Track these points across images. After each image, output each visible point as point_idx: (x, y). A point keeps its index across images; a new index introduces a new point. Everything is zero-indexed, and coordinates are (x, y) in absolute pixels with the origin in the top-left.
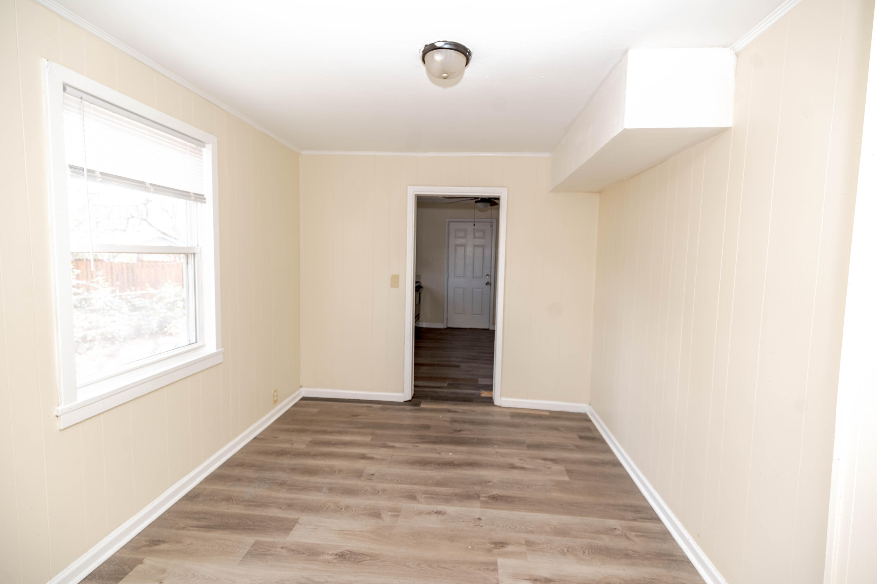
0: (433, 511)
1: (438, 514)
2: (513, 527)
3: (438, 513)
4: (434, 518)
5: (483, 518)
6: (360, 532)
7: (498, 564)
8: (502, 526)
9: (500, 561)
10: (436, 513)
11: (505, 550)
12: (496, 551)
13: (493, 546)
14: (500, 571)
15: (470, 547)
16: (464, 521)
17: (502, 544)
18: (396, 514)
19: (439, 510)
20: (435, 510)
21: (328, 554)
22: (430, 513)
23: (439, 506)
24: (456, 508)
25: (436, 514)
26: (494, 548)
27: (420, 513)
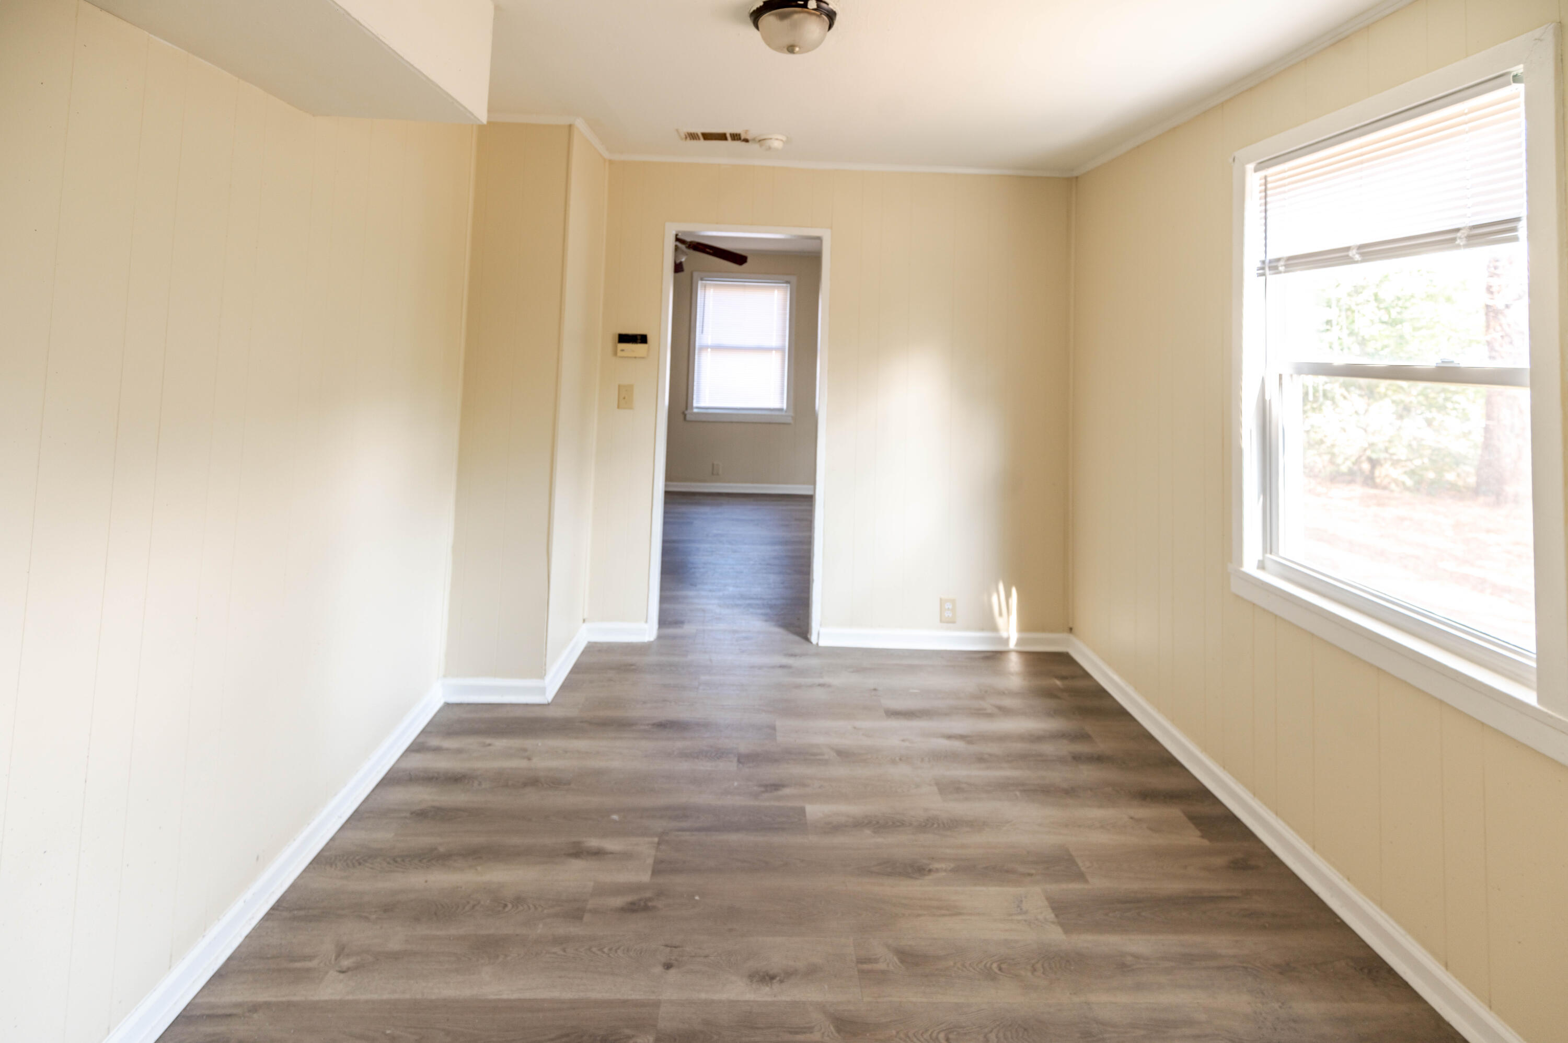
0: (781, 981)
1: (767, 975)
2: (594, 949)
3: (767, 978)
4: (776, 961)
5: (658, 970)
6: (919, 915)
7: (650, 873)
8: (619, 951)
9: (645, 877)
10: (772, 978)
11: (630, 898)
12: (648, 894)
13: (650, 904)
14: (650, 861)
15: (697, 898)
16: (706, 956)
17: (633, 908)
18: (865, 967)
19: (767, 985)
20: (776, 986)
21: (945, 871)
22: (788, 975)
23: (769, 999)
24: (724, 996)
25: (771, 972)
26: (650, 899)
27: (811, 973)
